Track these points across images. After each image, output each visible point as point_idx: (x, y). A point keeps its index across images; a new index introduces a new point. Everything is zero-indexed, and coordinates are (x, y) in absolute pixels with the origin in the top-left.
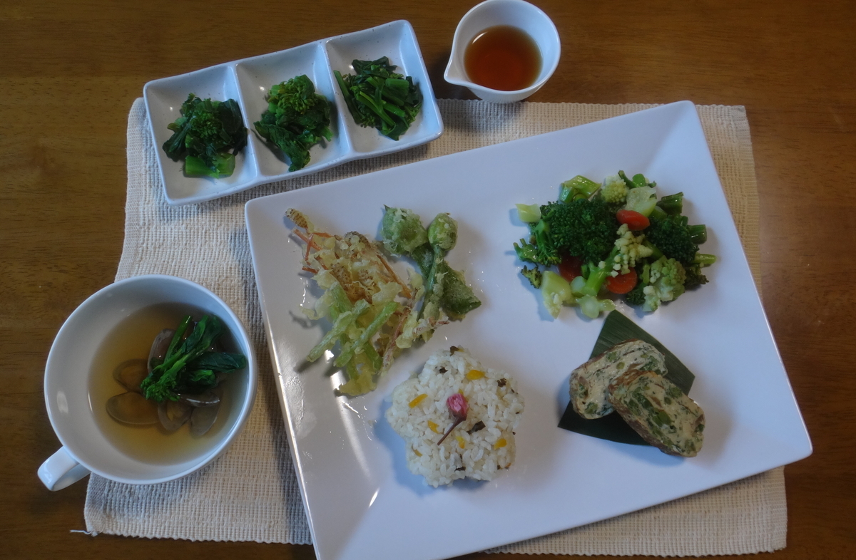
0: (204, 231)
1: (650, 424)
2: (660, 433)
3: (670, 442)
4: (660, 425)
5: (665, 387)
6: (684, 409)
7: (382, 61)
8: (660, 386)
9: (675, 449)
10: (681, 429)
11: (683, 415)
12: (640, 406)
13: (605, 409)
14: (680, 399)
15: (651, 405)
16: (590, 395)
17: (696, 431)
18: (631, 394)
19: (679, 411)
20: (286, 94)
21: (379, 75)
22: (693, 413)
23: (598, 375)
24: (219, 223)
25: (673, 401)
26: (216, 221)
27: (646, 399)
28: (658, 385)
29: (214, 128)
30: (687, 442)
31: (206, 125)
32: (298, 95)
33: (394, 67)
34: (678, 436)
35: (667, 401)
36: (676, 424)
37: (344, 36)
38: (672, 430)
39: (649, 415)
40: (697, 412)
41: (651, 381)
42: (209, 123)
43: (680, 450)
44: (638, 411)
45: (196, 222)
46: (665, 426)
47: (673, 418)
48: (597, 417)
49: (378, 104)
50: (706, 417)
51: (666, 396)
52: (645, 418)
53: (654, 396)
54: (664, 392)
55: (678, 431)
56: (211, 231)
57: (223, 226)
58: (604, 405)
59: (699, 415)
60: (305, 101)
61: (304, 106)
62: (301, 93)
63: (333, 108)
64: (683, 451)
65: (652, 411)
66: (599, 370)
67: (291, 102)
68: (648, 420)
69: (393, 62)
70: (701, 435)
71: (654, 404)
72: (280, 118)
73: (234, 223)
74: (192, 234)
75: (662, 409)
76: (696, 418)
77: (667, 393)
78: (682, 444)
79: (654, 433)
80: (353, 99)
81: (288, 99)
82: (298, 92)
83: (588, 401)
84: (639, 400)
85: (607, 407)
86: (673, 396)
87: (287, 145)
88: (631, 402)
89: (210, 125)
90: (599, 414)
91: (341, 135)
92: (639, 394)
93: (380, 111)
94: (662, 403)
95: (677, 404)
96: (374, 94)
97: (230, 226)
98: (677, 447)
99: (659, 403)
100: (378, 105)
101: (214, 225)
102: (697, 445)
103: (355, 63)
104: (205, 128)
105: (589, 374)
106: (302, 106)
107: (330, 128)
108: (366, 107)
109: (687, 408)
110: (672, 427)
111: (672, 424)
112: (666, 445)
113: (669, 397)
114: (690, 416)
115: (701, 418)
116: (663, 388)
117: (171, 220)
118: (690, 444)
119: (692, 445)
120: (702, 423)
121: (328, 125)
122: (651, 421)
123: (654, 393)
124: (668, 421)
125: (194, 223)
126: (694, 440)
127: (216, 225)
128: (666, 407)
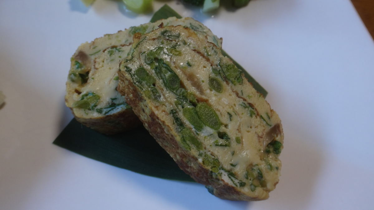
1: (177, 120)
2: (199, 145)
3: (216, 163)
4: (199, 128)
5: (211, 58)
6: (245, 107)
8: (203, 56)
9: (226, 178)
10: (239, 141)
11: (245, 116)
12: (159, 82)
13: (113, 105)
14: (238, 88)
15: (182, 85)
16: (90, 81)
17: (267, 152)
18: (143, 58)
19: (237, 108)
22: (261, 117)
23: (111, 53)
25: (227, 88)
27: (171, 71)
28: (199, 53)
30: (251, 167)
34: (233, 154)
35: (215, 85)
36: (231, 131)
38: (221, 141)
39: (177, 104)
40: (269, 118)
41: (185, 43)
43: (236, 181)
44: (155, 92)
46: (208, 130)
47: (224, 119)
48: (95, 115)
50: (285, 128)
51: (213, 75)
52: (169, 108)
53: (189, 70)
54: (209, 68)
55: (234, 144)
58: (113, 99)
59: (273, 123)
64: (242, 185)
65: (184, 97)
66: (113, 47)
68: (173, 113)
70: (276, 159)
71: (187, 83)
75: (204, 97)
76: (268, 129)
77: (214, 70)
78: (240, 170)
79: (184, 140)
83: (85, 90)
84: (159, 71)
85: (116, 102)
86: (226, 79)
88: (141, 70)
90: (100, 111)
92: (157, 59)
94: (205, 85)
95: (234, 96)
98: (231, 174)
99: (197, 85)
102: (268, 177)
105: (97, 49)
109: (251, 105)
110: (222, 135)
111: (222, 129)
112: (209, 168)
113: (219, 78)
114: (256, 121)
115: (276, 129)
116: (208, 60)
118: (255, 173)
119: (260, 175)
120: (278, 139)
122: (181, 115)
123: (189, 65)
124: (216, 123)
126: (263, 166)
128: (212, 97)
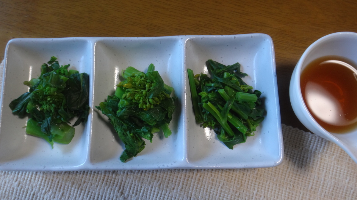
0: (32, 193)
7: (235, 67)
20: (132, 90)
21: (231, 85)
24: (48, 189)
26: (46, 186)
29: (53, 105)
31: (46, 100)
32: (144, 92)
33: (244, 75)
37: (205, 36)
42: (49, 99)
45: (28, 183)
49: (224, 116)
56: (39, 195)
57: (50, 193)
60: (151, 100)
61: (148, 105)
62: (149, 90)
63: (178, 103)
67: (136, 98)
69: (244, 70)
72: (122, 109)
73: (61, 193)
74: (21, 192)
80: (199, 103)
81: (133, 95)
82: (145, 89)
87: (124, 134)
89: (49, 101)
91: (179, 134)
93: (223, 122)
96: (223, 106)
97: (57, 194)
100: (223, 118)
101: (43, 189)
103: (210, 64)
104: (44, 102)
106: (146, 104)
107: (170, 126)
108: (210, 114)
117: (8, 174)
121: (169, 122)
125: (26, 183)
127: (44, 190)
